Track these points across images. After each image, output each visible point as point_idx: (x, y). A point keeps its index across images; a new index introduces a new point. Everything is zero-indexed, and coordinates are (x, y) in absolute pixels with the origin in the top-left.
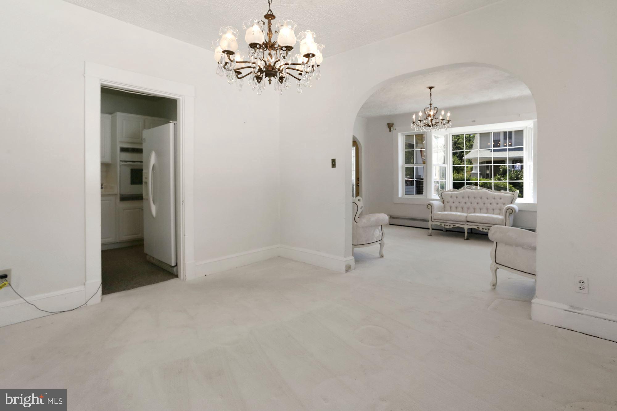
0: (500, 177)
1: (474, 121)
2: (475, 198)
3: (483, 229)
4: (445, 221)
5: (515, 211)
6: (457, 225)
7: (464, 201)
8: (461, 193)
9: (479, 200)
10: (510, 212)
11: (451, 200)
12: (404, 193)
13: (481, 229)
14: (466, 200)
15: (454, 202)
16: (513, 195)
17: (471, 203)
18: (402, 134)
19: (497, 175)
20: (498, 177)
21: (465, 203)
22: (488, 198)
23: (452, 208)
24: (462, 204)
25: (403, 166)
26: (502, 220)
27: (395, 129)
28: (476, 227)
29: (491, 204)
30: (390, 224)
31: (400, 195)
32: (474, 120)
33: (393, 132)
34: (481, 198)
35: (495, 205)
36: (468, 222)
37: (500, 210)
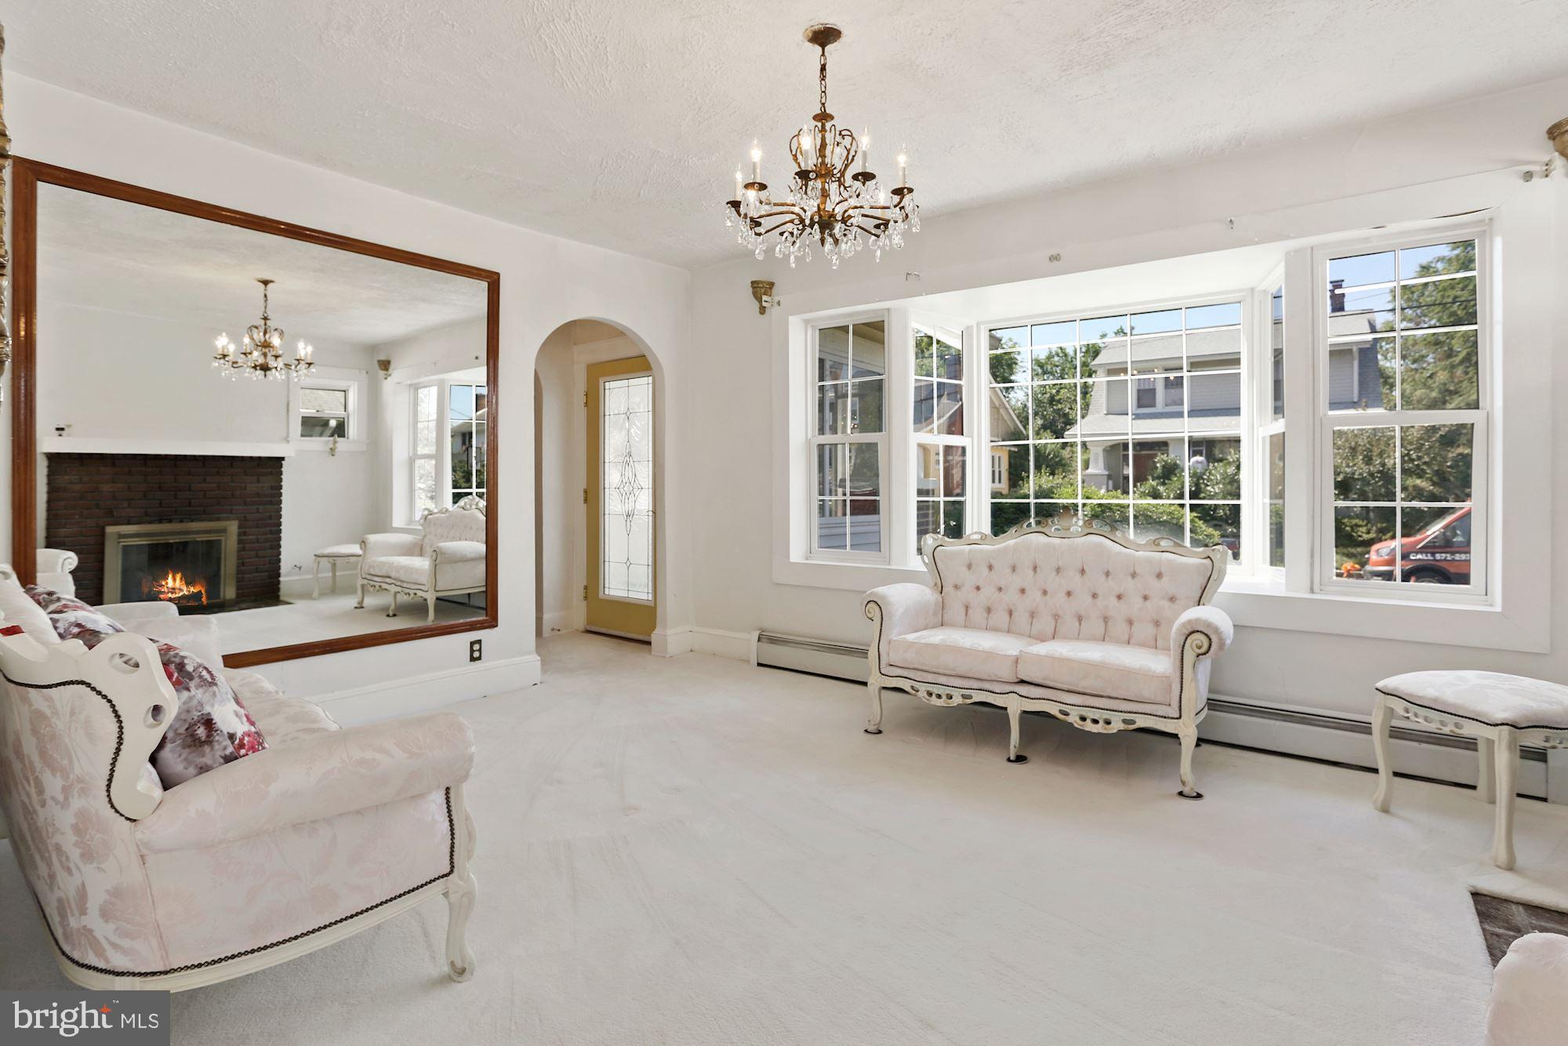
0: (1157, 485)
1: (1054, 258)
2: (1058, 570)
3: (1083, 719)
4: (930, 678)
5: (1222, 645)
6: (978, 697)
7: (1017, 582)
8: (1005, 551)
9: (1075, 581)
10: (1200, 648)
11: (969, 580)
12: (815, 544)
13: (1073, 719)
14: (1026, 578)
15: (978, 588)
16: (1208, 561)
17: (1045, 593)
18: (807, 322)
19: (1147, 480)
20: (1151, 484)
21: (1023, 591)
22: (1107, 574)
23: (970, 611)
24: (1011, 597)
25: (808, 442)
26: (1165, 679)
27: (779, 303)
28: (1053, 709)
29: (1119, 597)
30: (760, 665)
31: (797, 551)
32: (1054, 252)
33: (774, 312)
34: (1083, 572)
35: (1137, 601)
36: (1022, 682)
37: (1157, 623)
